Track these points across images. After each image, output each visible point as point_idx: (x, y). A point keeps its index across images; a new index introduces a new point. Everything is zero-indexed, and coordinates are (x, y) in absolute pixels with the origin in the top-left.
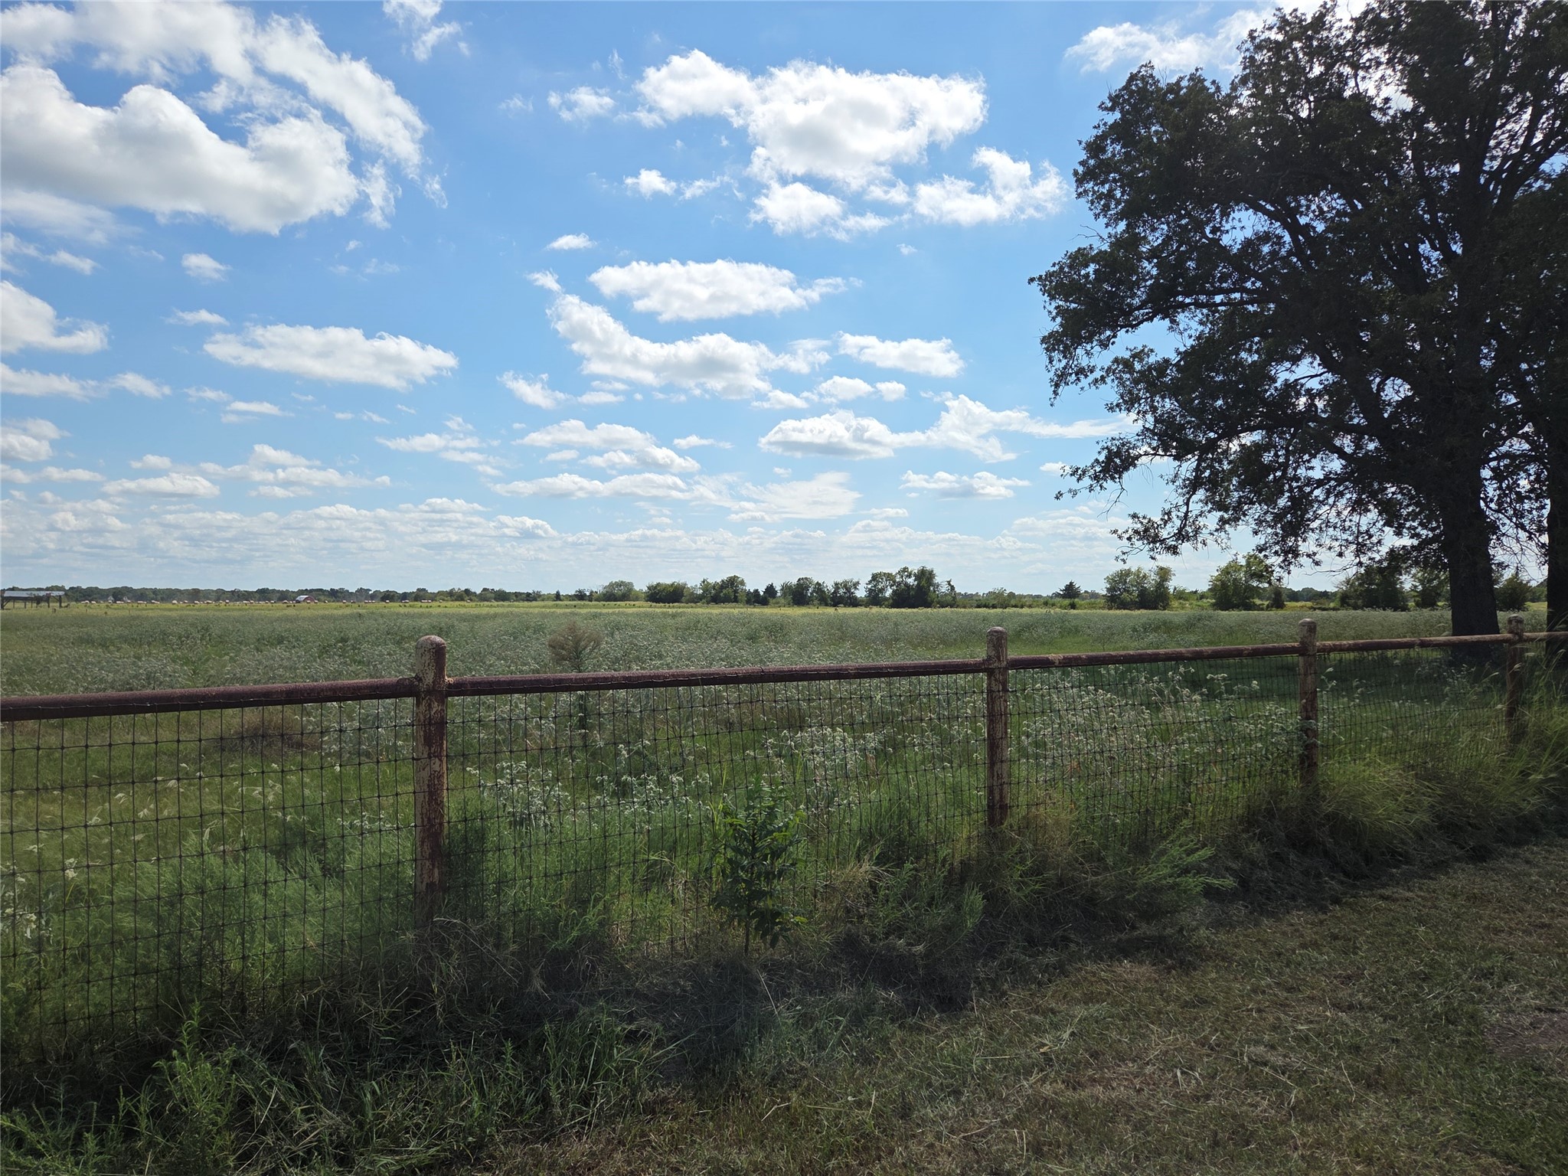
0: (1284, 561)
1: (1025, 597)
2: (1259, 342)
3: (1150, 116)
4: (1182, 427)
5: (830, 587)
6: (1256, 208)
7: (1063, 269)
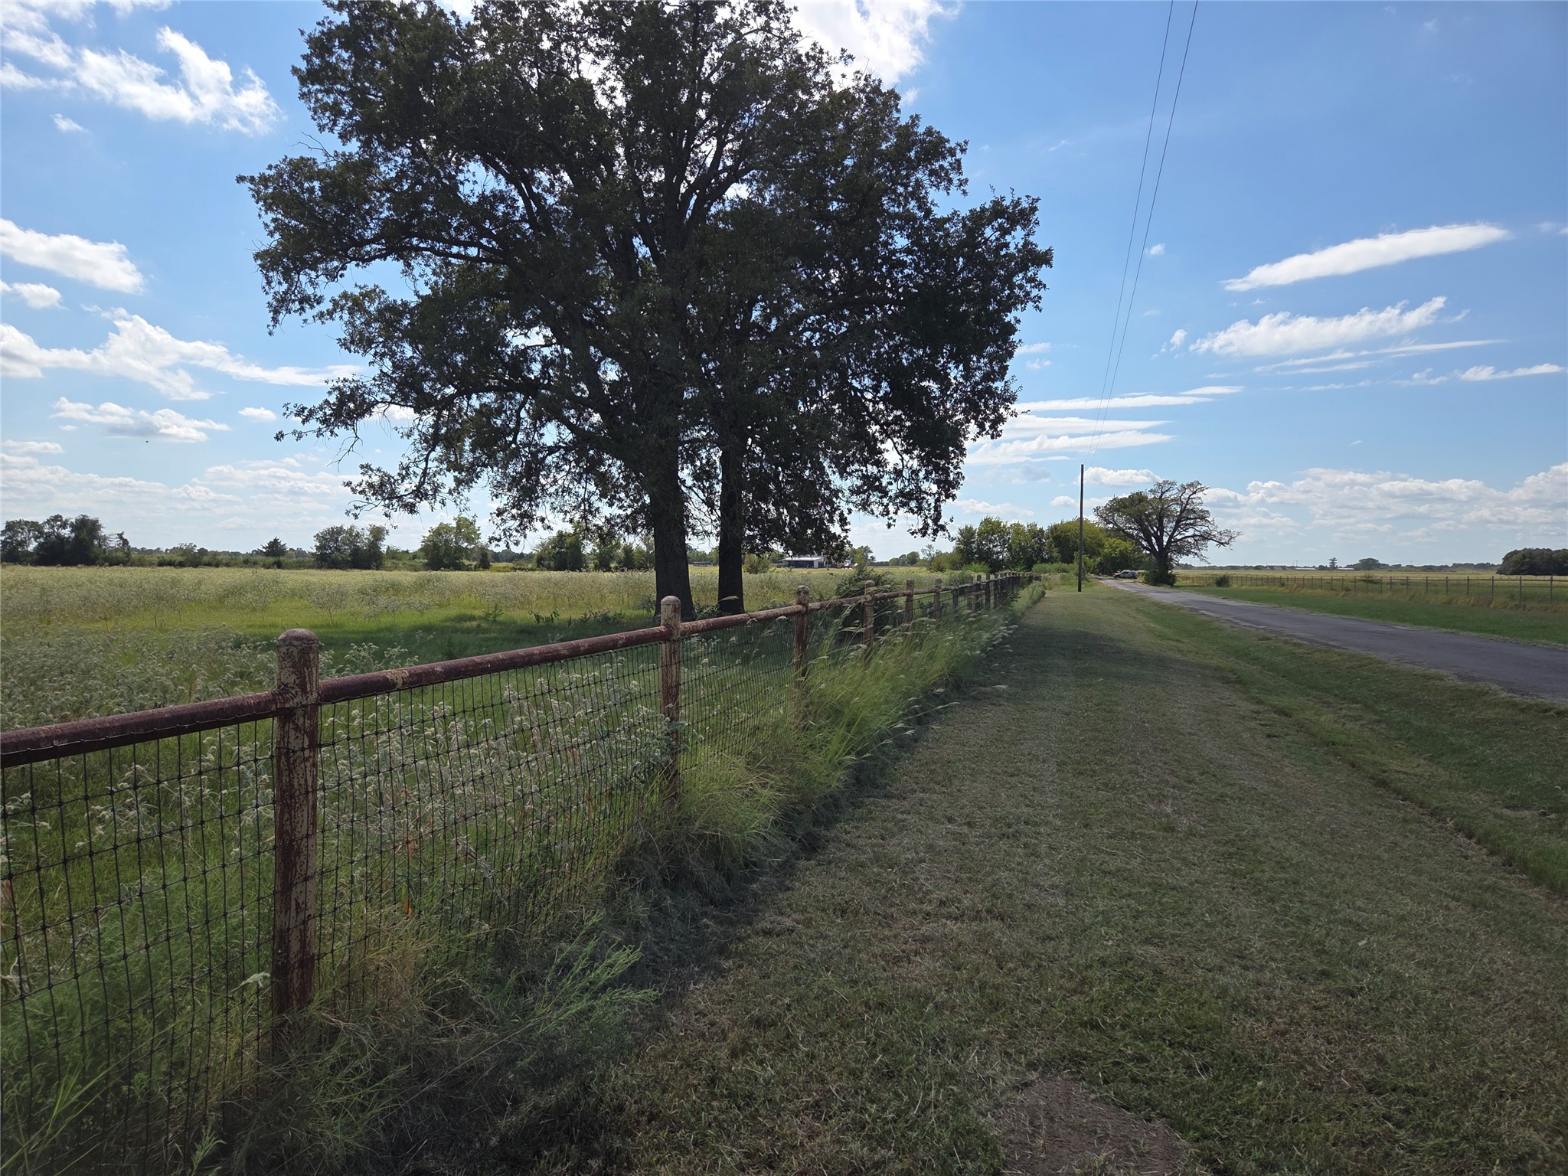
0: (520, 525)
1: (220, 553)
6: (488, 163)
7: (281, 176)
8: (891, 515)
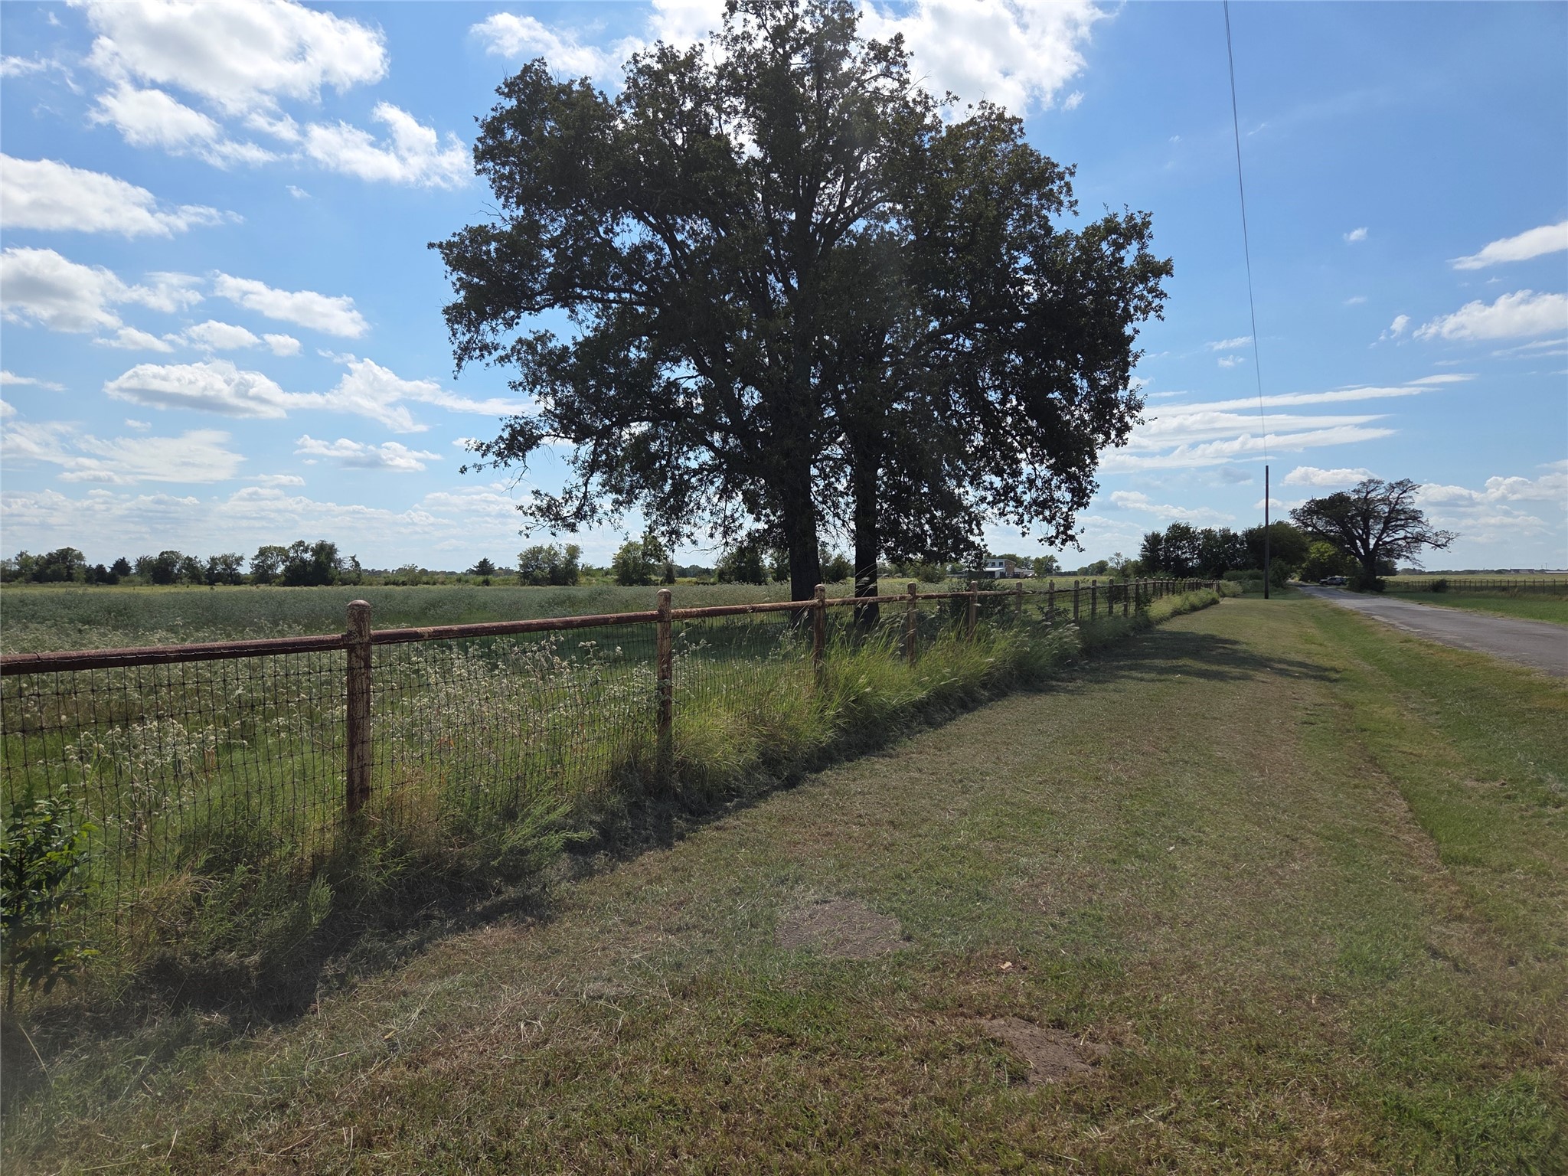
0: (670, 541)
1: (438, 573)
2: (647, 341)
3: (544, 111)
4: (580, 412)
5: (204, 560)
6: (640, 217)
7: (463, 242)
8: (1025, 523)
